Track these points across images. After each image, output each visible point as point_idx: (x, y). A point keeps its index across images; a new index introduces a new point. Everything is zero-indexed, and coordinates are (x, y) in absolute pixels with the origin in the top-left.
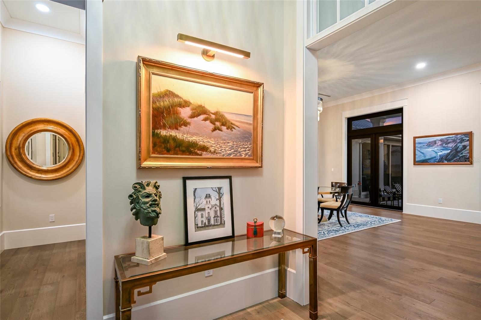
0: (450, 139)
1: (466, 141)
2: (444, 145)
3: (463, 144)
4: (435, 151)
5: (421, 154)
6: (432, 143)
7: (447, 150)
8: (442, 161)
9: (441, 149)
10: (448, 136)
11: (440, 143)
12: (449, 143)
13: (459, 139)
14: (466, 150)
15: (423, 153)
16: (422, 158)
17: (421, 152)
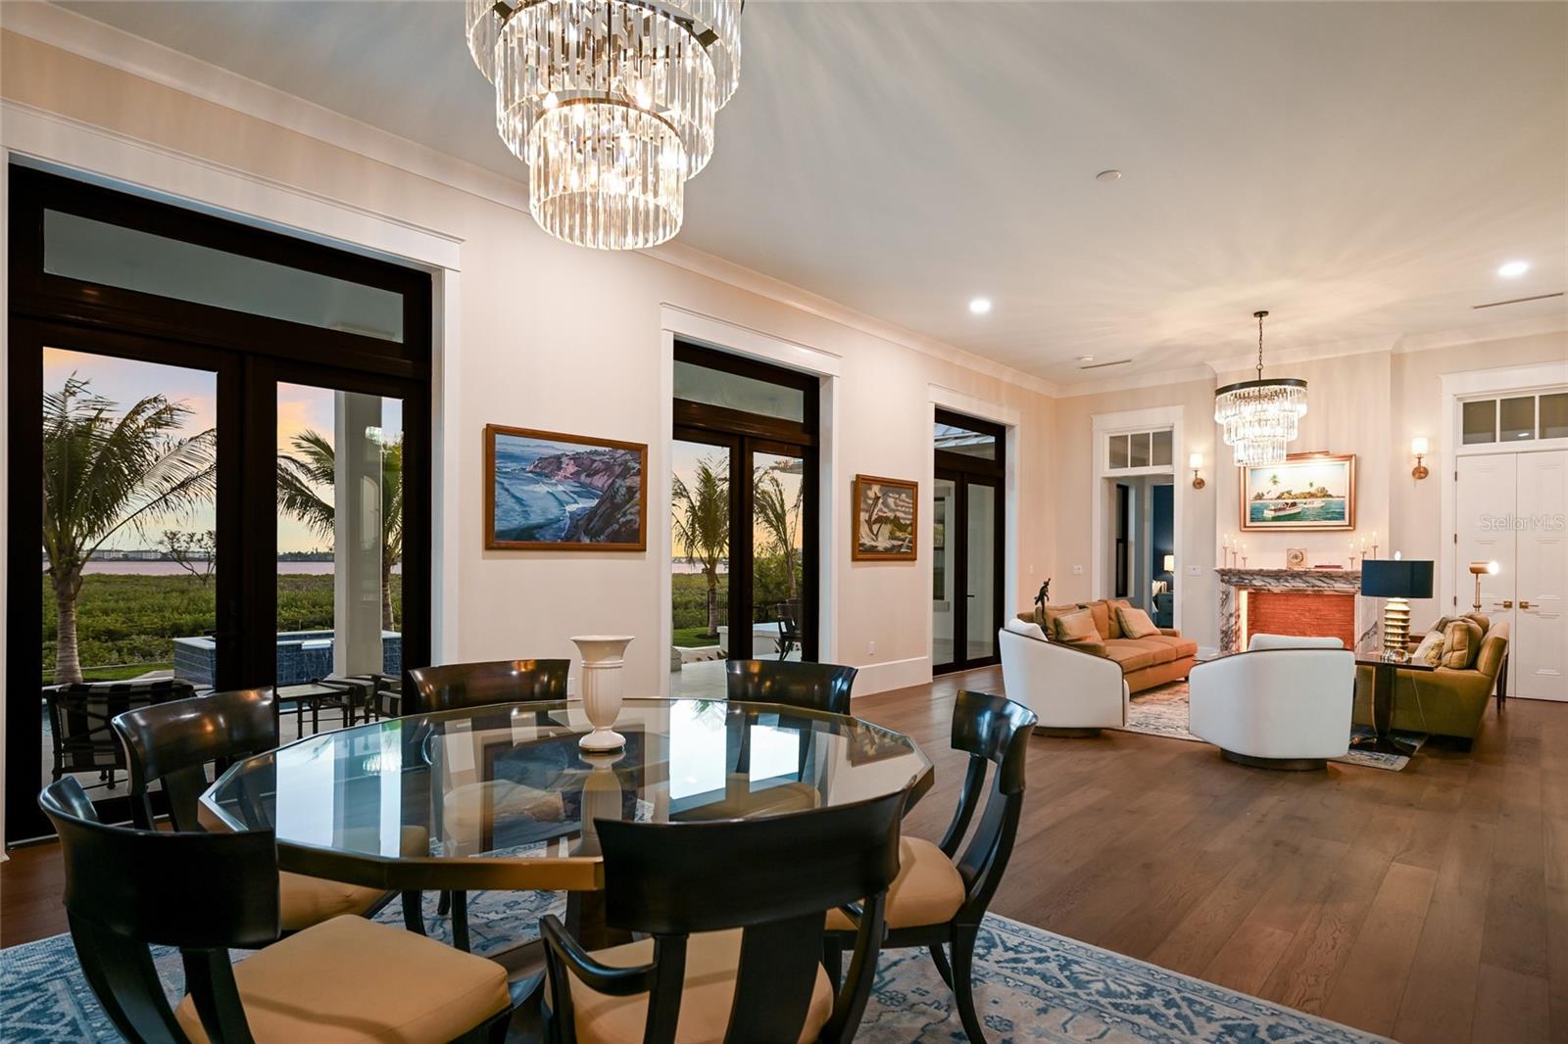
0: (598, 458)
1: (634, 475)
2: (583, 477)
3: (629, 482)
4: (557, 499)
5: (511, 502)
6: (550, 464)
7: (591, 496)
8: (575, 538)
9: (572, 492)
10: (594, 448)
11: (572, 469)
12: (597, 472)
13: (620, 465)
14: (632, 502)
15: (519, 500)
16: (516, 521)
17: (514, 496)
